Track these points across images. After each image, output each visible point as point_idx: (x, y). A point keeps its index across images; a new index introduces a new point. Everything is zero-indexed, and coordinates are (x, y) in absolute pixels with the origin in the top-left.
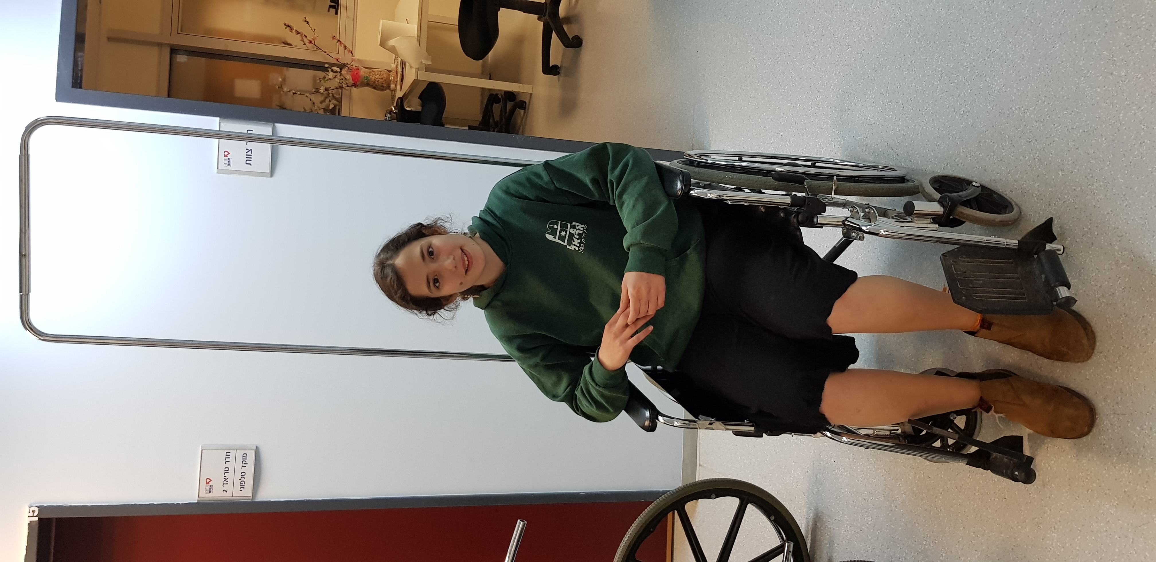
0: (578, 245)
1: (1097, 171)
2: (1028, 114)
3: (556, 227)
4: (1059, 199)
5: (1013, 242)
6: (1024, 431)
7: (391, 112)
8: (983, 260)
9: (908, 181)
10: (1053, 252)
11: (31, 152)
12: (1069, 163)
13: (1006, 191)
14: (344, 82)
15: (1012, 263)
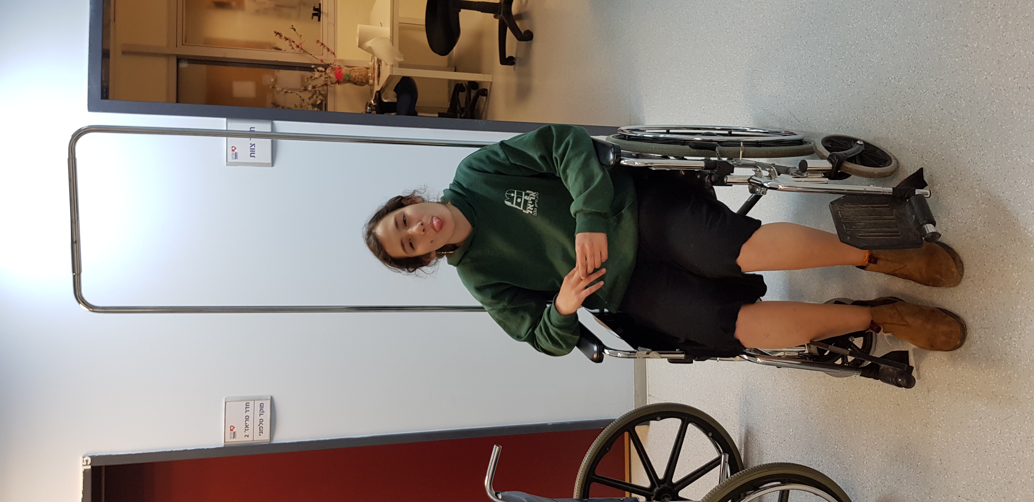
0: (532, 209)
1: (958, 127)
2: (902, 82)
3: (512, 195)
4: (930, 152)
5: (888, 190)
6: (910, 347)
7: (370, 105)
8: (864, 206)
9: (806, 143)
10: (921, 197)
11: (77, 156)
12: (937, 122)
13: (887, 148)
14: (329, 80)
15: (888, 207)
